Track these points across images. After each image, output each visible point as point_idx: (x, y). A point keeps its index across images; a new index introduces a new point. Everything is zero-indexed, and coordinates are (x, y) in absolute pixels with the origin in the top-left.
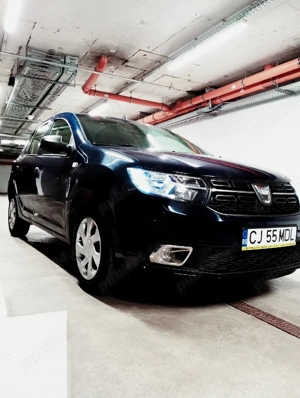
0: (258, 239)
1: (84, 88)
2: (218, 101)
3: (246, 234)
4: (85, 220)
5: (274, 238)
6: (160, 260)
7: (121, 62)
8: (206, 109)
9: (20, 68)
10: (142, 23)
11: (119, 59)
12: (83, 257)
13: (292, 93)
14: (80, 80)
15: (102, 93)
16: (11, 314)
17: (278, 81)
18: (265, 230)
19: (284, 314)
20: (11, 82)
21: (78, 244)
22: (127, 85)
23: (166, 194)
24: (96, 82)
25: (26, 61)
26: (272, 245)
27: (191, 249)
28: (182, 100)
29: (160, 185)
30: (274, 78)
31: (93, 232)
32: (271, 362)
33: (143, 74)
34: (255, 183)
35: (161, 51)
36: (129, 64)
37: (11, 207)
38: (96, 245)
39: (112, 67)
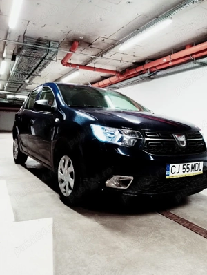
0: (177, 171)
1: (62, 62)
2: (154, 69)
3: (169, 168)
4: (64, 157)
5: (188, 170)
6: (113, 185)
7: (87, 45)
8: (146, 75)
9: (20, 49)
10: (101, 19)
11: (86, 43)
12: (62, 181)
13: (204, 64)
14: (60, 57)
15: (75, 65)
16: (17, 220)
17: (195, 56)
18: (181, 165)
19: (194, 219)
20: (14, 59)
21: (59, 172)
22: (92, 59)
23: (116, 142)
24: (71, 58)
25: (23, 46)
26: (186, 174)
27: (132, 178)
28: (130, 68)
29: (112, 136)
30: (192, 54)
31: (69, 166)
32: (183, 252)
33: (102, 53)
34: (175, 133)
35: (114, 37)
36: (93, 46)
37: (15, 144)
38: (71, 174)
39: (81, 48)
